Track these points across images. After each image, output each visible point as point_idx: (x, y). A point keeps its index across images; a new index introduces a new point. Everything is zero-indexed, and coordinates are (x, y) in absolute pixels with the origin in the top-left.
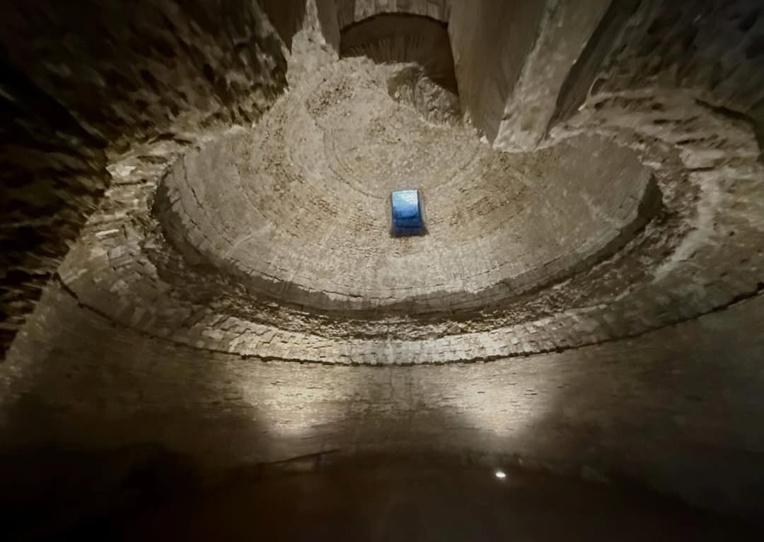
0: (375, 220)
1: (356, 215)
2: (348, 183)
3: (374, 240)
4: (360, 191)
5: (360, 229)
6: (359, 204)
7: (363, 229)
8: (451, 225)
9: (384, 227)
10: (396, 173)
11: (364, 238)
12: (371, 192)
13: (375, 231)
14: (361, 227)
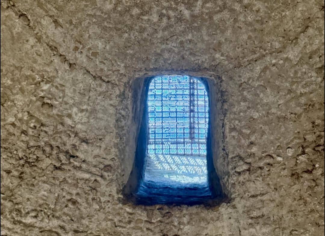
0: (85, 141)
1: (31, 116)
2: (22, 15)
3: (74, 203)
4: (54, 48)
5: (37, 159)
6: (46, 87)
7: (46, 162)
8: (295, 176)
9: (108, 168)
10: (155, 18)
11: (43, 190)
12: (82, 59)
13: (80, 175)
14: (39, 154)
